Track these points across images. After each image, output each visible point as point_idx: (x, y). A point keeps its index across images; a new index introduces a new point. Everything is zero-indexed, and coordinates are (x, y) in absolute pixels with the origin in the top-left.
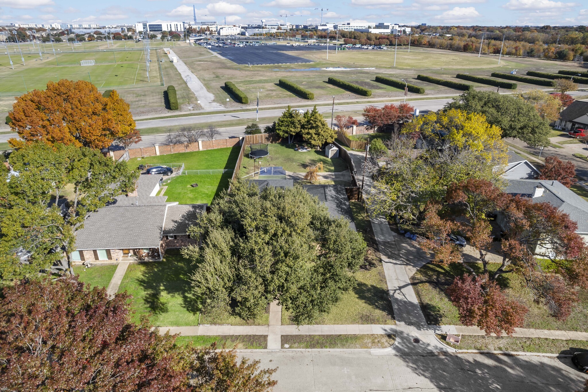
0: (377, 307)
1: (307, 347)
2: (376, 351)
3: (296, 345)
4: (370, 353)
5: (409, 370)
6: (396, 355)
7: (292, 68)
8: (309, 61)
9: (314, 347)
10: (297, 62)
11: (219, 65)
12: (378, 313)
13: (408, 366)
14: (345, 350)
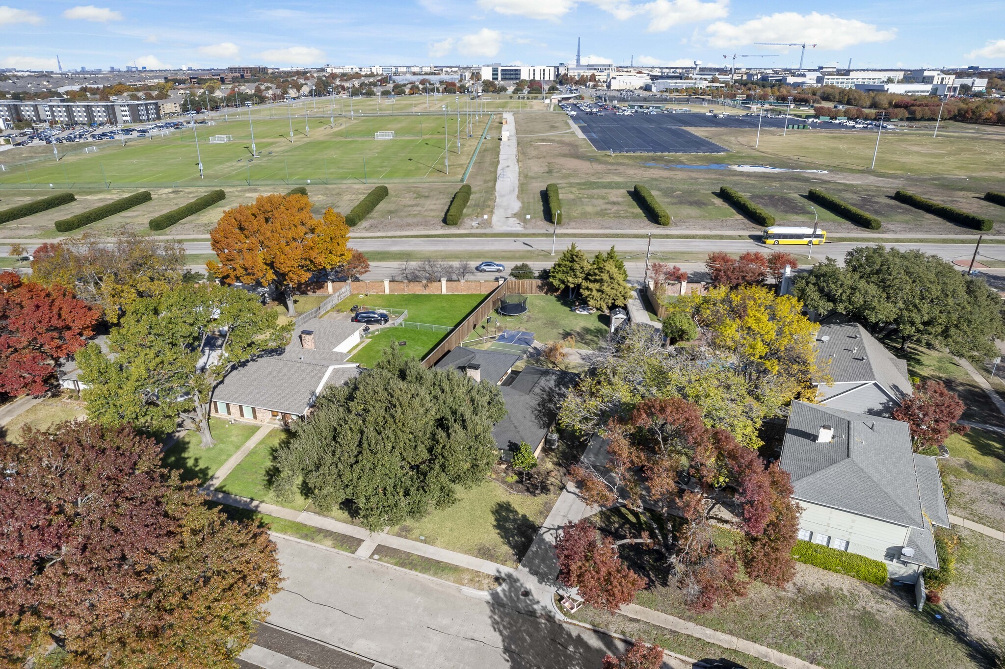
0: (509, 543)
1: (396, 564)
2: (469, 591)
3: (386, 559)
4: (460, 591)
5: (489, 621)
6: (488, 603)
7: (681, 162)
8: (719, 149)
9: (403, 567)
10: (698, 149)
11: (566, 150)
12: (506, 549)
13: (491, 617)
14: (435, 579)
